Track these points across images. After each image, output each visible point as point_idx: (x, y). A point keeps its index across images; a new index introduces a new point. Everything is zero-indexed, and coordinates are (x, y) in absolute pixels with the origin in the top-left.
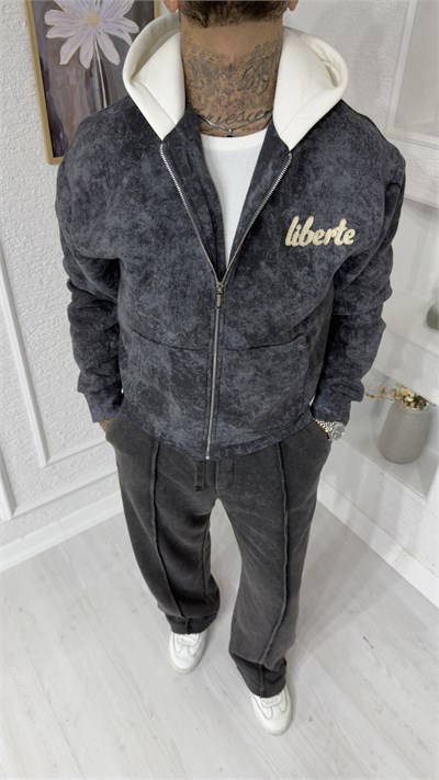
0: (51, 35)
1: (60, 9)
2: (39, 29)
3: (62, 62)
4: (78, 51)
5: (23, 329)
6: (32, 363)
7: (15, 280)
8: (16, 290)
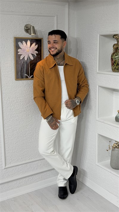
0: (19, 53)
1: (21, 49)
2: (17, 52)
3: (21, 59)
4: (24, 57)
5: (4, 122)
6: (5, 133)
7: (4, 108)
8: (4, 111)
